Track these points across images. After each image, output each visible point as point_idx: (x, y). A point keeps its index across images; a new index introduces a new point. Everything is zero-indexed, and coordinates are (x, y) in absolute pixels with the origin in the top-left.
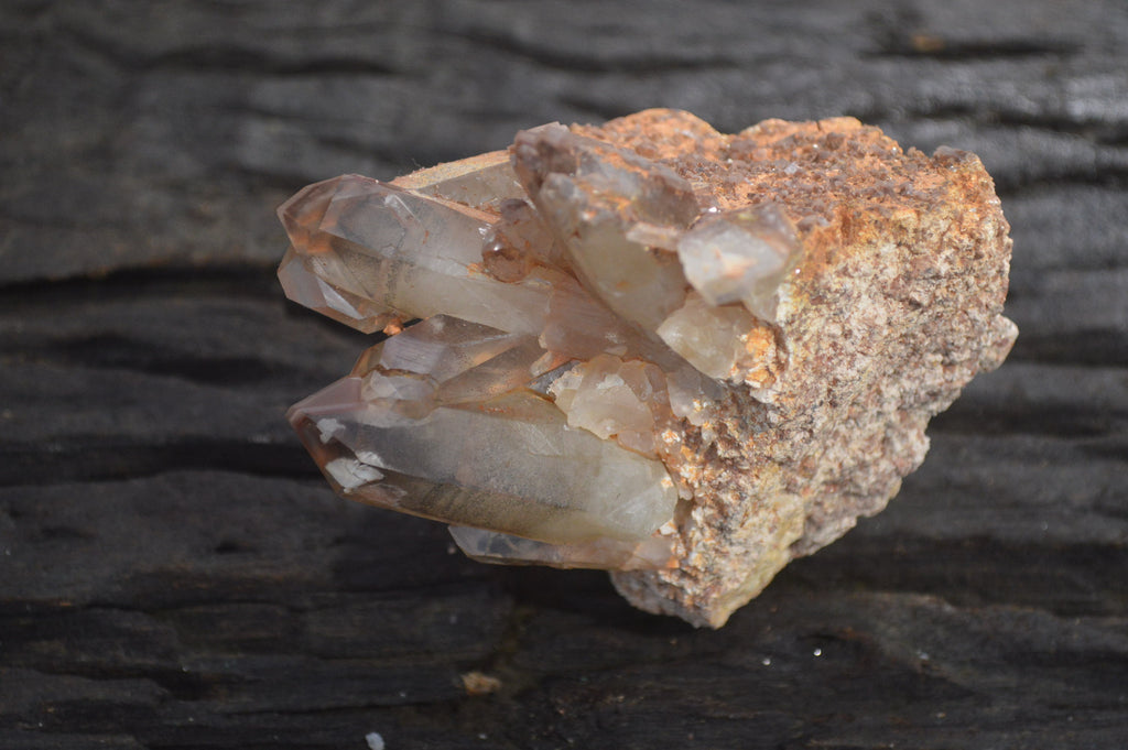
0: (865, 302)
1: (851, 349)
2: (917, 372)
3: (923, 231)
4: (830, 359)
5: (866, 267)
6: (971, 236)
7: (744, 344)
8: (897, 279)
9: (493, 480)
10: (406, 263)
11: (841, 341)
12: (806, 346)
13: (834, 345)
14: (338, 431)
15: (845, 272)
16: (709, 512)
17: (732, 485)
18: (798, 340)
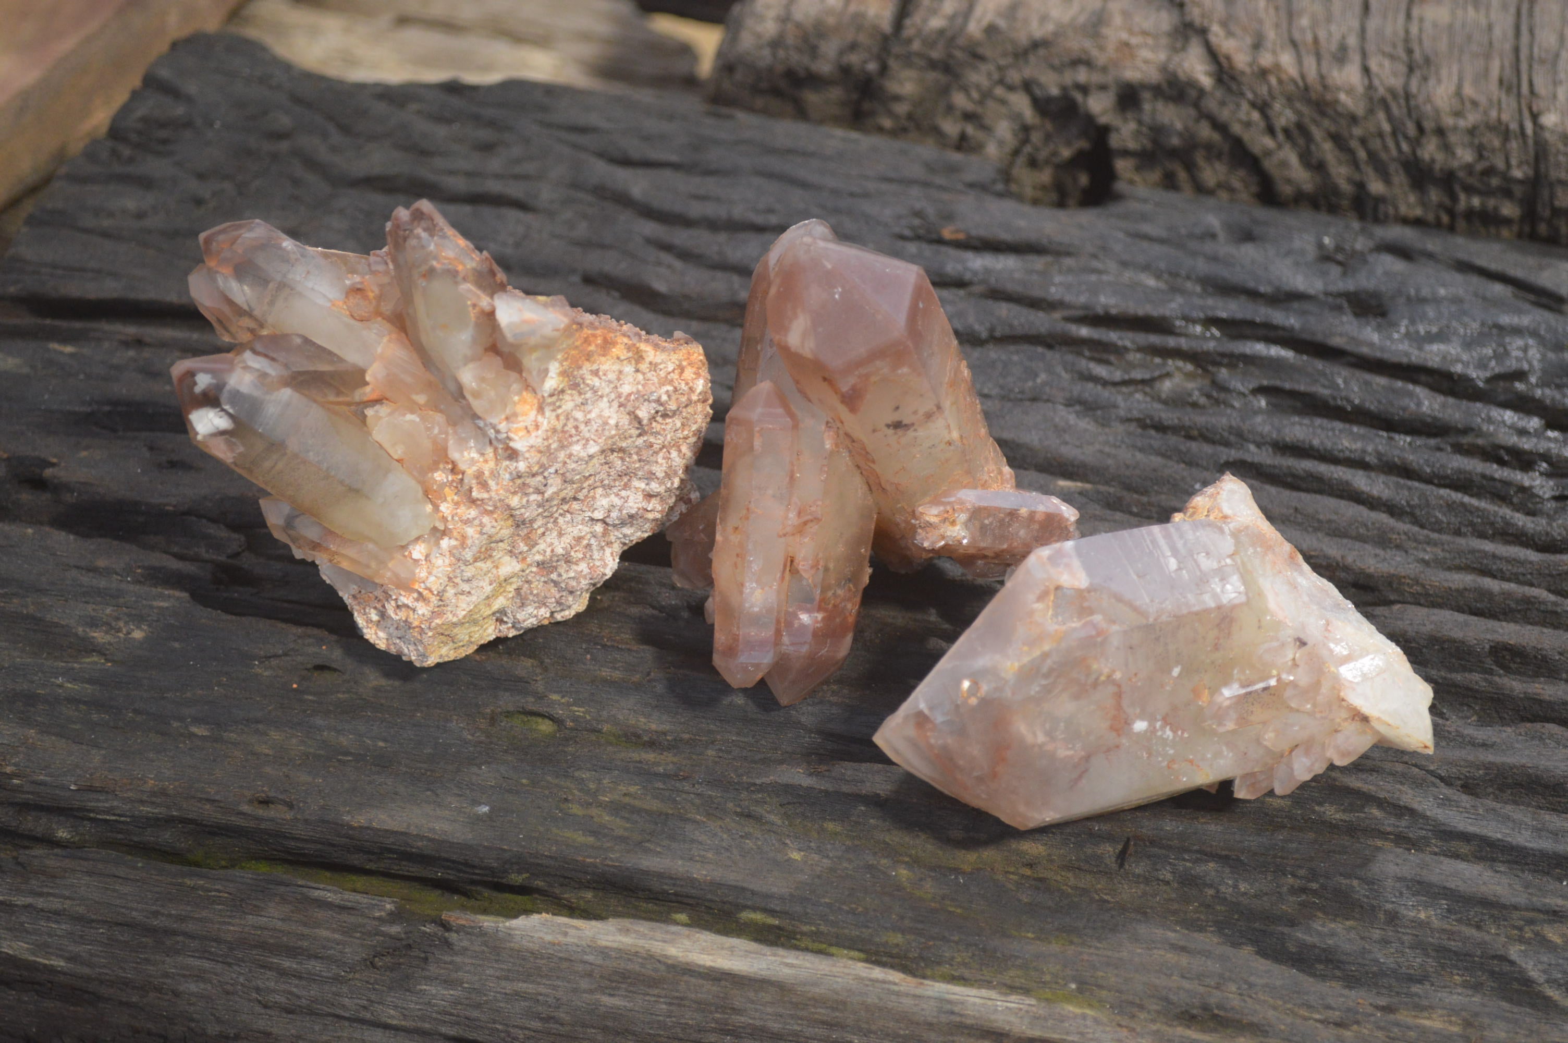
0: (604, 403)
1: (587, 435)
2: (623, 493)
3: (656, 365)
4: (571, 436)
5: (612, 376)
6: (687, 384)
7: (515, 403)
8: (630, 395)
10: (289, 287)
11: (582, 427)
12: (558, 417)
13: (576, 428)
14: (208, 386)
15: (596, 373)
16: (453, 542)
17: (477, 522)
18: (554, 410)
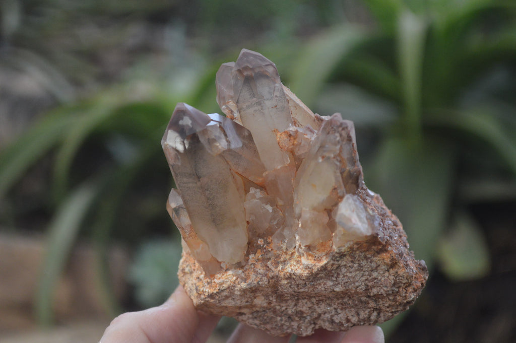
9: (208, 192)
10: (261, 107)
14: (188, 126)
